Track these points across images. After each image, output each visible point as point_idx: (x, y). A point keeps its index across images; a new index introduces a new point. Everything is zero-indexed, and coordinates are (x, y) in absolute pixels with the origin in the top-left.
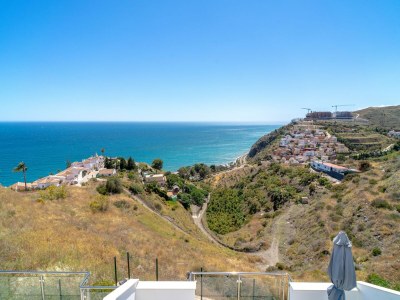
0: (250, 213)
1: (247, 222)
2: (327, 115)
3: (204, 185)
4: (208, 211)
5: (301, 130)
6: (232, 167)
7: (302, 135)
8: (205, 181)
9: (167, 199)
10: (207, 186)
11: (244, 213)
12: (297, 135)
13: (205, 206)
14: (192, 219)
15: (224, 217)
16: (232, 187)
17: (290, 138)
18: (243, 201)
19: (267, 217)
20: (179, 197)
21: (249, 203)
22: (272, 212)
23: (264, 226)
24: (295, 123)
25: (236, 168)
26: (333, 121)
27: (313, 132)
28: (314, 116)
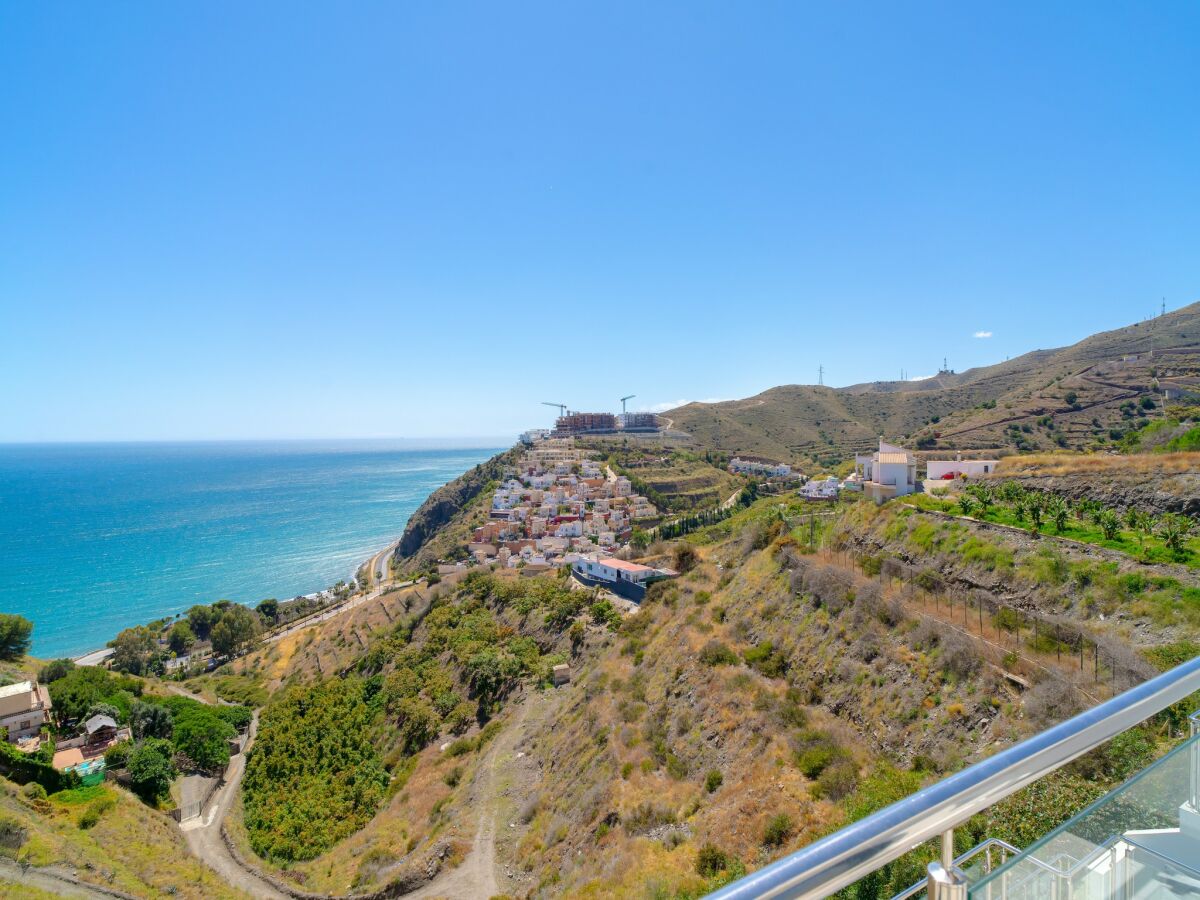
0: (408, 751)
1: (397, 787)
2: (604, 423)
3: (234, 683)
4: (250, 785)
5: (546, 466)
6: (342, 596)
7: (550, 478)
8: (237, 665)
9: (55, 782)
10: (246, 684)
11: (385, 757)
12: (535, 480)
13: (237, 767)
14: (178, 838)
15: (314, 792)
16: (343, 674)
17: (519, 490)
18: (381, 716)
19: (460, 751)
20: (115, 761)
21: (404, 717)
22: (474, 732)
23: (452, 783)
24: (530, 445)
25: (357, 601)
26: (619, 438)
27: (576, 470)
28: (576, 426)
